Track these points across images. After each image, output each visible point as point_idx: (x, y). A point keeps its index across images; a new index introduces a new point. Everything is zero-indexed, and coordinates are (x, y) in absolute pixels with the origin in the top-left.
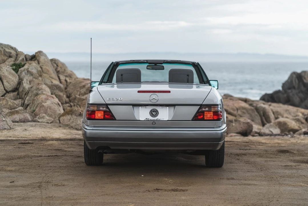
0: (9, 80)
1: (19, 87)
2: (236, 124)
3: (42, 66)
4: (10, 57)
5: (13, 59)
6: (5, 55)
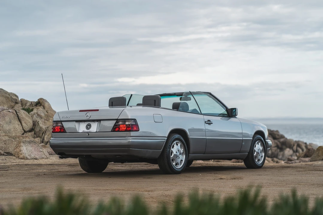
0: (26, 121)
1: (34, 128)
3: (47, 111)
4: (16, 103)
5: (20, 105)
6: (12, 101)
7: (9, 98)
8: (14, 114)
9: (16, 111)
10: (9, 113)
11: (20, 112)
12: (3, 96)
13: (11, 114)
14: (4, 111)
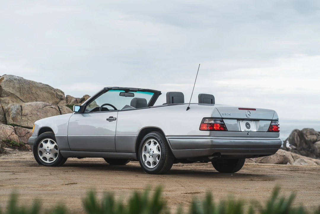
2: (273, 156)
4: (62, 99)
5: (65, 101)
6: (58, 97)
7: (54, 94)
8: (57, 110)
9: (58, 107)
10: (52, 109)
11: (63, 108)
12: (48, 92)
13: (54, 110)
14: (47, 107)
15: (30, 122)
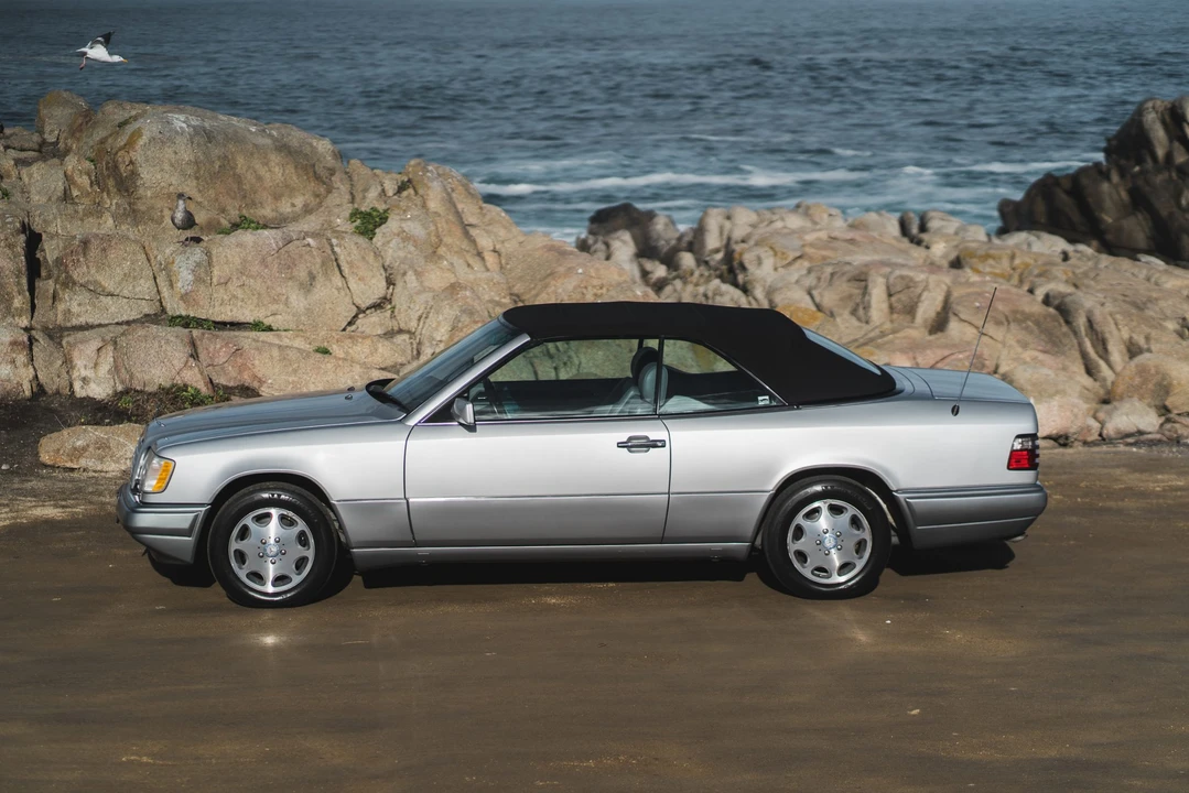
0: (365, 275)
1: (392, 293)
6: (320, 179)
7: (309, 170)
8: (324, 252)
10: (308, 249)
11: (343, 244)
12: (287, 165)
13: (315, 253)
14: (292, 246)
15: (240, 303)
